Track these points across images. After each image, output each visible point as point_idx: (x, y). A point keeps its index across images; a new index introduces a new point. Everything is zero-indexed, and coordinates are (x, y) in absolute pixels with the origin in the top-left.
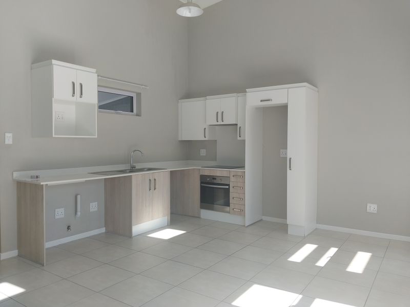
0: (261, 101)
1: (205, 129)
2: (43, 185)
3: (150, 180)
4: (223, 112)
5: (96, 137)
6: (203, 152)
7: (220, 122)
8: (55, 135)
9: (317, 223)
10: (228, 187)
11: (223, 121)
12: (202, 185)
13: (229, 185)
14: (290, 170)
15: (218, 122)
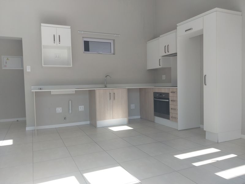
0: (186, 31)
1: (160, 59)
2: (33, 92)
3: (110, 93)
4: (168, 45)
5: (72, 66)
6: (164, 77)
7: (167, 54)
8: (44, 65)
9: (242, 134)
10: (168, 101)
11: (168, 52)
12: (155, 99)
13: (169, 99)
14: (205, 85)
15: (165, 53)
